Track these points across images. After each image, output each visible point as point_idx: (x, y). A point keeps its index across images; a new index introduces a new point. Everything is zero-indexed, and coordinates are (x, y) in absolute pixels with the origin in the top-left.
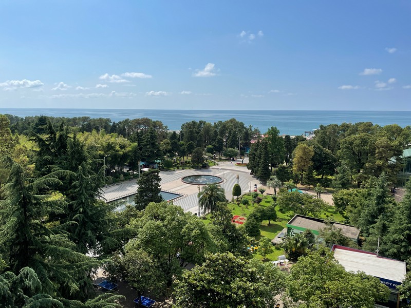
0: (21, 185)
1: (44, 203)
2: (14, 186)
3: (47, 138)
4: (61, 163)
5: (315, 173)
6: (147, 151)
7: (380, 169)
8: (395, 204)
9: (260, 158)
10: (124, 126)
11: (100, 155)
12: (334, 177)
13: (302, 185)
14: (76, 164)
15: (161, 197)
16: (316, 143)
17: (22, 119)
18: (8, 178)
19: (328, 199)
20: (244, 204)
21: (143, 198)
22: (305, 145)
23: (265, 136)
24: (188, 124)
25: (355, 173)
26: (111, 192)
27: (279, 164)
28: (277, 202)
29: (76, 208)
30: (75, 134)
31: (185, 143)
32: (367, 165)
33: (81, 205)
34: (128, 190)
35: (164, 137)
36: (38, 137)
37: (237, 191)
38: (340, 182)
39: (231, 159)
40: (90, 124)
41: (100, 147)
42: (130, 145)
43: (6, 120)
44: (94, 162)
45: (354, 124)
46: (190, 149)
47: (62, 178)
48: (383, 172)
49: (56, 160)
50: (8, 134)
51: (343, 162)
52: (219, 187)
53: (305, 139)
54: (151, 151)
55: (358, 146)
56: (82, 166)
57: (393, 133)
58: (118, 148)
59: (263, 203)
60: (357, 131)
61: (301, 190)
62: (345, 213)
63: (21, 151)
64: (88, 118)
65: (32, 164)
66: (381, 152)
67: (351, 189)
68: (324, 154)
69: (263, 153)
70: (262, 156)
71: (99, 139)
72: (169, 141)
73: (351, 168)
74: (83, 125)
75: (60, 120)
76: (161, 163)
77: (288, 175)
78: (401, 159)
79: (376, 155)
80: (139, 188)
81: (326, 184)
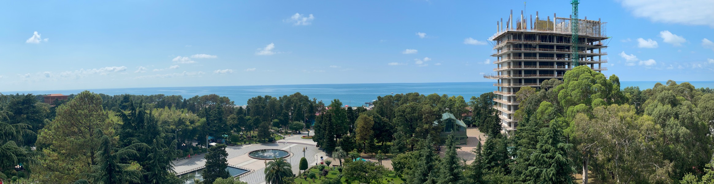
0: (108, 154)
1: (125, 172)
2: (103, 154)
3: (129, 114)
4: (139, 136)
5: (376, 141)
6: (214, 126)
7: (427, 131)
8: (440, 161)
9: (325, 130)
10: (194, 103)
11: (172, 129)
12: (392, 143)
13: (365, 153)
14: (151, 138)
15: (228, 173)
16: (375, 113)
17: (112, 97)
18: (99, 147)
19: (388, 164)
20: (311, 178)
21: (211, 173)
22: (365, 115)
23: (328, 108)
24: (254, 99)
25: (409, 137)
26: (181, 165)
27: (343, 134)
28: (343, 173)
29: (150, 178)
30: (151, 111)
31: (251, 118)
32: (417, 129)
33: (155, 177)
34: (197, 164)
35: (231, 112)
36: (122, 112)
37: (304, 164)
38: (398, 147)
39: (298, 132)
40: (164, 100)
41: (172, 122)
42: (199, 120)
43: (100, 99)
44: (166, 137)
45: (405, 94)
46: (256, 123)
47: (139, 150)
48: (429, 134)
49: (136, 133)
50: (101, 110)
51: (399, 128)
52: (285, 161)
53: (366, 109)
54: (218, 126)
55: (409, 113)
56: (156, 139)
57: (435, 100)
58: (188, 123)
59: (330, 175)
60: (408, 100)
61: (364, 159)
62: (404, 176)
63: (110, 125)
64: (163, 95)
65: (117, 136)
66: (427, 118)
67: (407, 153)
68: (382, 122)
69: (328, 125)
70: (327, 128)
71: (171, 115)
72: (235, 116)
73: (405, 134)
74: (158, 102)
75: (140, 97)
76: (228, 138)
77: (352, 145)
78: (441, 122)
79: (423, 120)
80: (207, 163)
81: (386, 150)
